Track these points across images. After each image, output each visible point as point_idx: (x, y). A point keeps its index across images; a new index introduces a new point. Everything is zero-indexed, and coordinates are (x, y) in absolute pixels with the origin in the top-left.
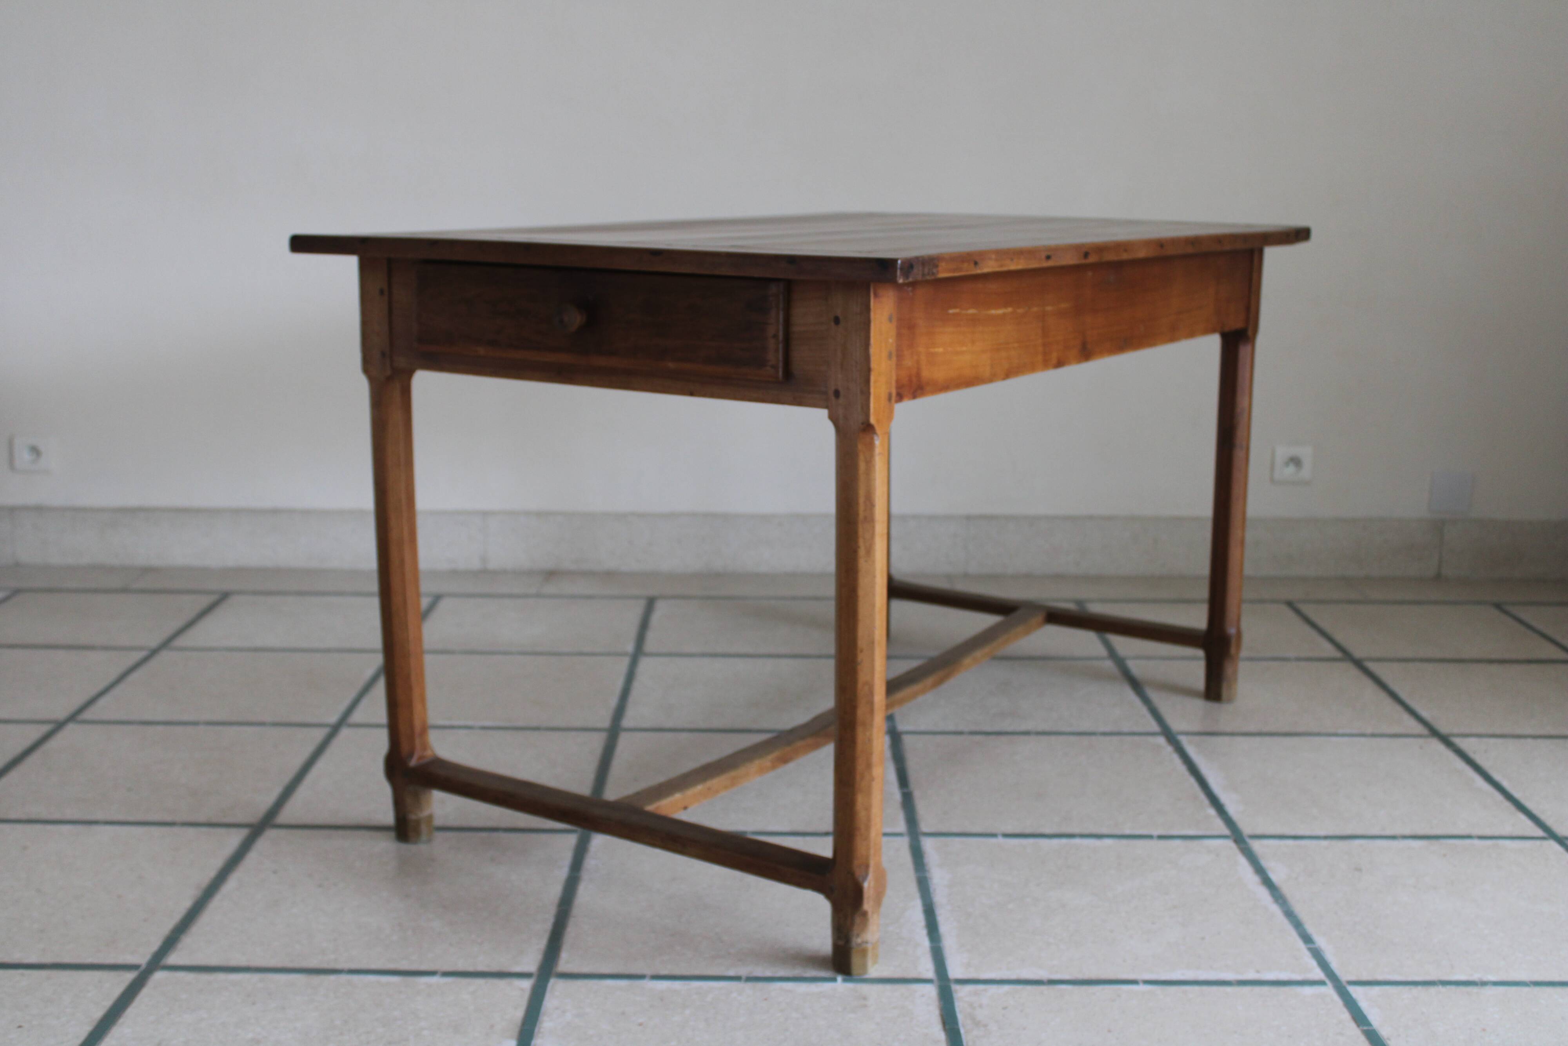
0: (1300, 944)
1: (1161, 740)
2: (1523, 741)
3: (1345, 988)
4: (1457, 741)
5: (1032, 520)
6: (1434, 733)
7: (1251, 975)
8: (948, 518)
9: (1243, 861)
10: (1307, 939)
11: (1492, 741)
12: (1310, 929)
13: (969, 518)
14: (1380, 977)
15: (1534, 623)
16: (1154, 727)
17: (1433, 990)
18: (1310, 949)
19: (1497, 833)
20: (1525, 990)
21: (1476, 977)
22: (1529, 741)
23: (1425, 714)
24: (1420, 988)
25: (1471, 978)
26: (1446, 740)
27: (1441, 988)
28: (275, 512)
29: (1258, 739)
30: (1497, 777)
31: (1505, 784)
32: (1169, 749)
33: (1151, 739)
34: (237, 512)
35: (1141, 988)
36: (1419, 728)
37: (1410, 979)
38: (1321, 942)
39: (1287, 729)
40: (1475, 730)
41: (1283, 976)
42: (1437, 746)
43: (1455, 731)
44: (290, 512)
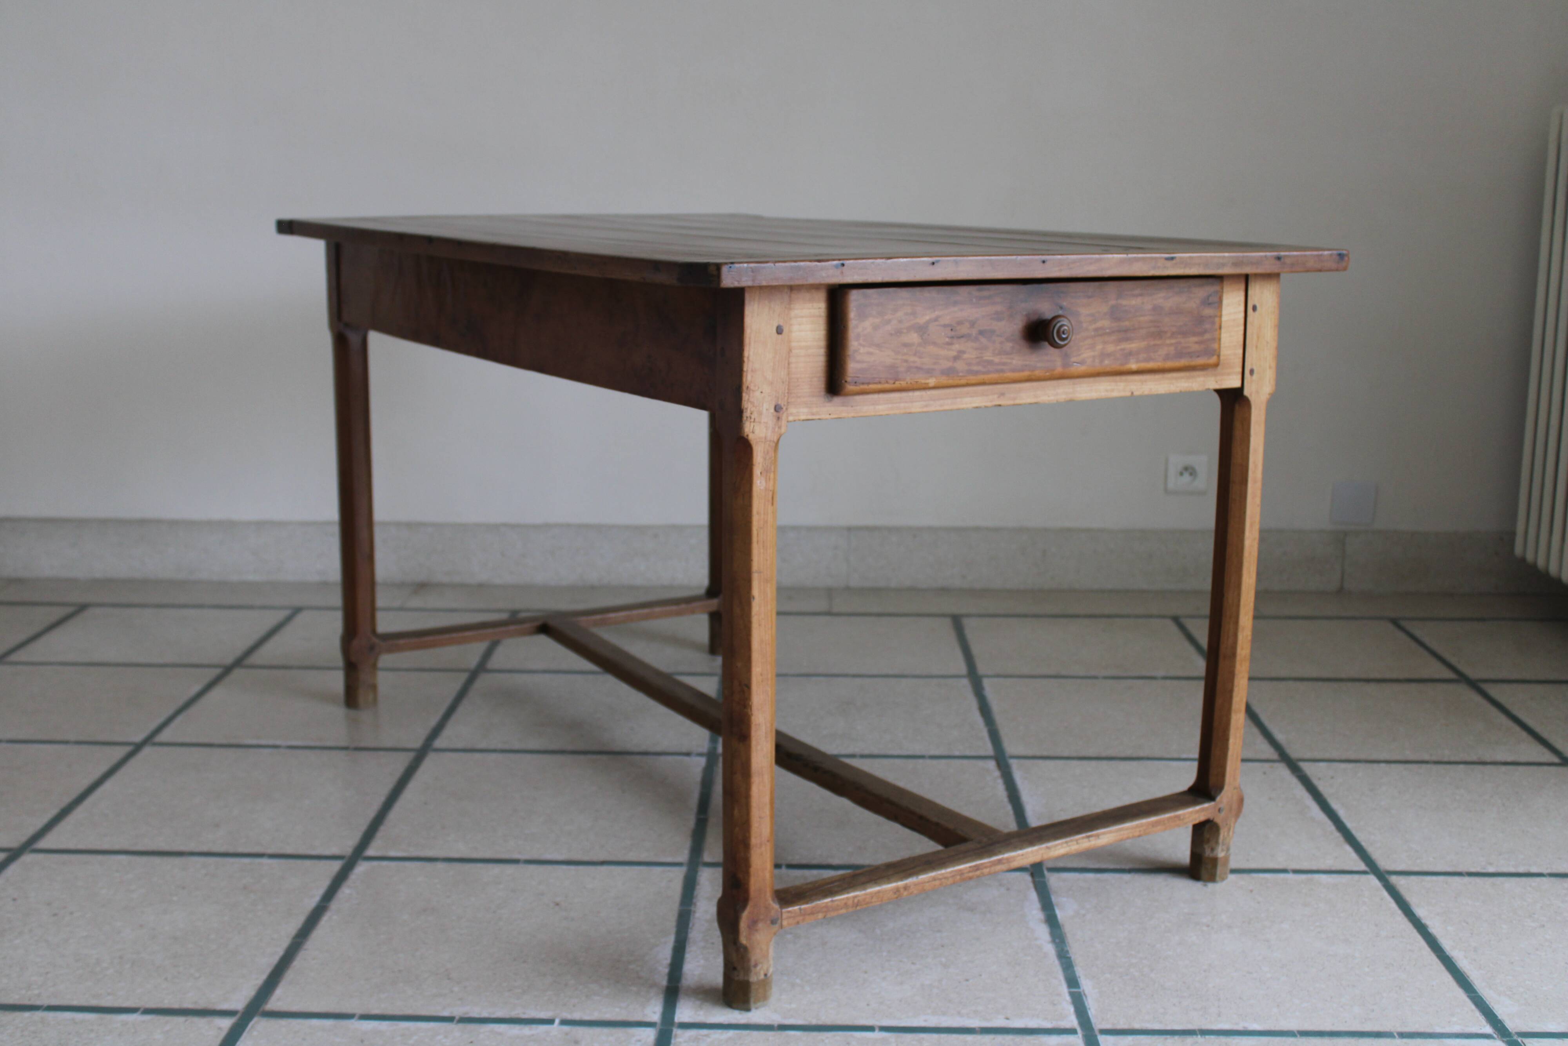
0: (1064, 989)
1: (992, 765)
2: (1375, 766)
3: (1096, 1036)
4: (1306, 767)
5: (915, 532)
6: (1284, 757)
7: (999, 1022)
8: (829, 529)
9: (1033, 895)
10: (1072, 982)
11: (1343, 766)
12: (1080, 972)
13: (849, 529)
14: (1137, 1026)
15: (1426, 640)
16: (989, 750)
17: (1189, 1040)
18: (1072, 994)
19: (1314, 868)
20: (1290, 1040)
21: (1240, 1027)
22: (1383, 765)
23: (1280, 737)
24: (1176, 1037)
25: (1236, 1027)
26: (1294, 766)
27: (1199, 1039)
28: (143, 522)
29: (1094, 763)
30: (1335, 805)
31: (1342, 813)
32: (997, 773)
33: (980, 763)
34: (104, 522)
35: (877, 1035)
36: (1270, 753)
37: (1169, 1028)
38: (1087, 985)
39: (1129, 753)
40: (1327, 756)
41: (1032, 1024)
42: (1283, 771)
43: (1308, 755)
44: (158, 522)
